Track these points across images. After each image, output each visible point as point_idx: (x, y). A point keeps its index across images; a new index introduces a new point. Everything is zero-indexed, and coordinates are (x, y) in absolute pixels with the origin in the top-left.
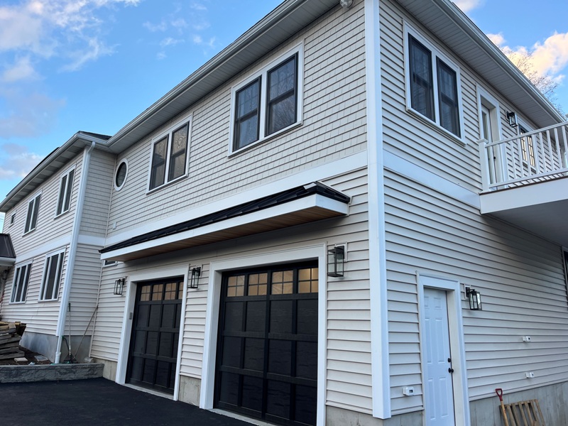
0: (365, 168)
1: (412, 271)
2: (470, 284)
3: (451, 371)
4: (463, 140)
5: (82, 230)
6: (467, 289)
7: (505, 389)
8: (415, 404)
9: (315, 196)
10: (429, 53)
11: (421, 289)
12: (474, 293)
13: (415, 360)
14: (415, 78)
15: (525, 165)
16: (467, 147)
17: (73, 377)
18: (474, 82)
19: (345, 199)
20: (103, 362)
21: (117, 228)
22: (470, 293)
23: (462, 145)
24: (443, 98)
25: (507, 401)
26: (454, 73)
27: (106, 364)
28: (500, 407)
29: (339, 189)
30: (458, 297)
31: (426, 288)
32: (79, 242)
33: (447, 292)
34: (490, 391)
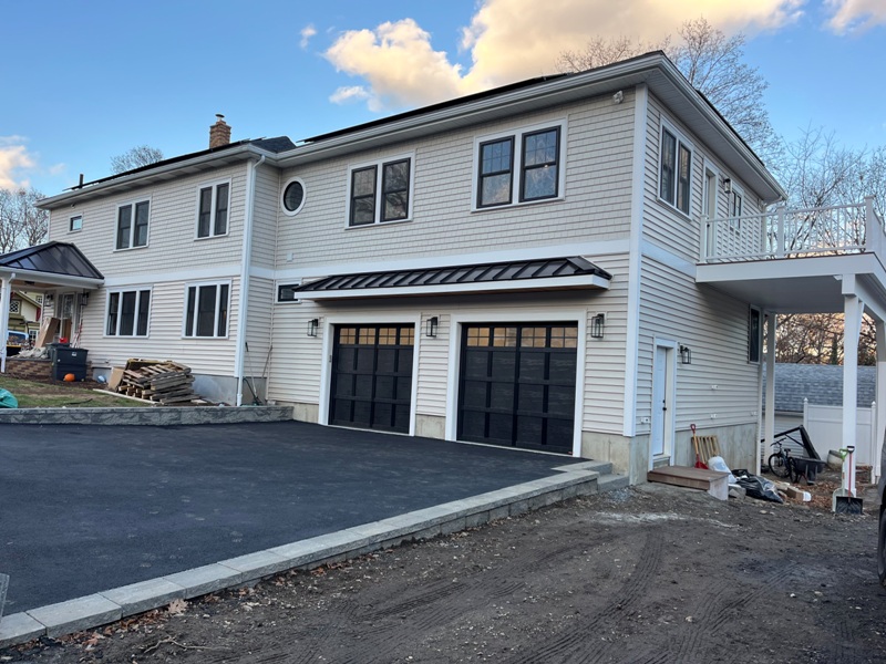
0: (628, 253)
1: (650, 334)
2: (684, 343)
3: (665, 409)
4: (690, 217)
5: (253, 261)
6: (682, 347)
7: (698, 425)
8: (646, 429)
9: (591, 276)
10: (674, 139)
11: (655, 348)
12: (686, 350)
13: (648, 399)
14: (664, 167)
15: (732, 229)
16: (693, 223)
17: (268, 418)
18: (702, 154)
19: (608, 277)
20: (292, 405)
21: (295, 261)
22: (683, 350)
23: (688, 221)
24: (681, 179)
25: (698, 434)
26: (689, 152)
27: (297, 407)
28: (693, 438)
29: (602, 266)
30: (675, 353)
31: (659, 347)
32: (252, 274)
33: (667, 349)
34: (687, 426)
